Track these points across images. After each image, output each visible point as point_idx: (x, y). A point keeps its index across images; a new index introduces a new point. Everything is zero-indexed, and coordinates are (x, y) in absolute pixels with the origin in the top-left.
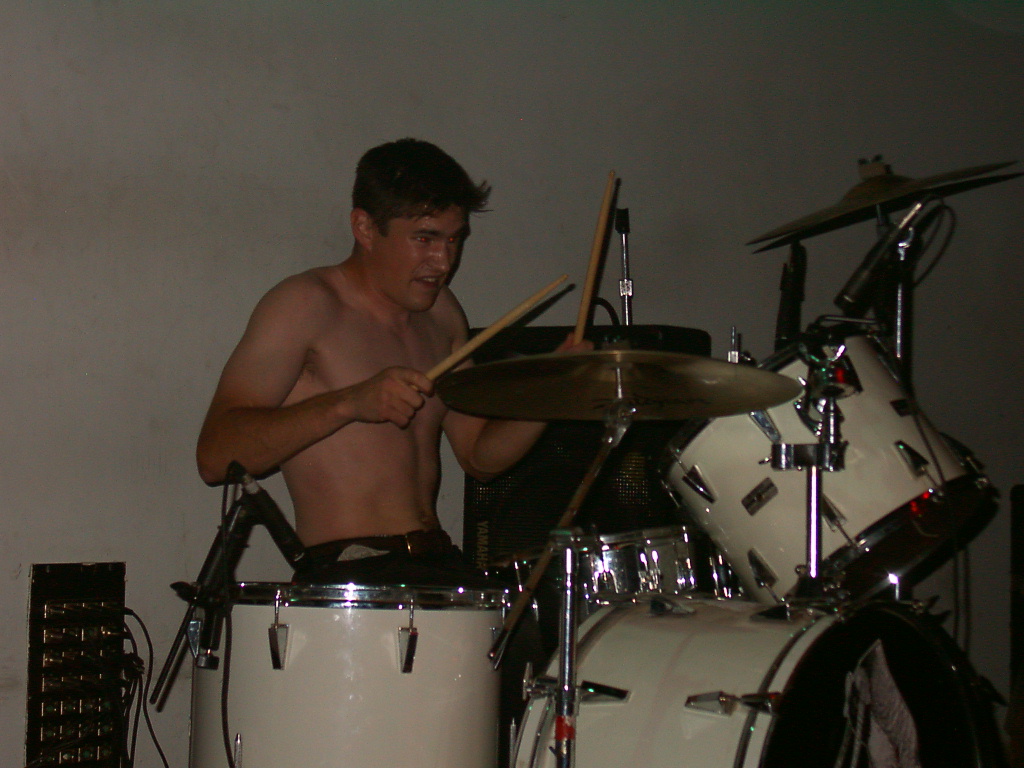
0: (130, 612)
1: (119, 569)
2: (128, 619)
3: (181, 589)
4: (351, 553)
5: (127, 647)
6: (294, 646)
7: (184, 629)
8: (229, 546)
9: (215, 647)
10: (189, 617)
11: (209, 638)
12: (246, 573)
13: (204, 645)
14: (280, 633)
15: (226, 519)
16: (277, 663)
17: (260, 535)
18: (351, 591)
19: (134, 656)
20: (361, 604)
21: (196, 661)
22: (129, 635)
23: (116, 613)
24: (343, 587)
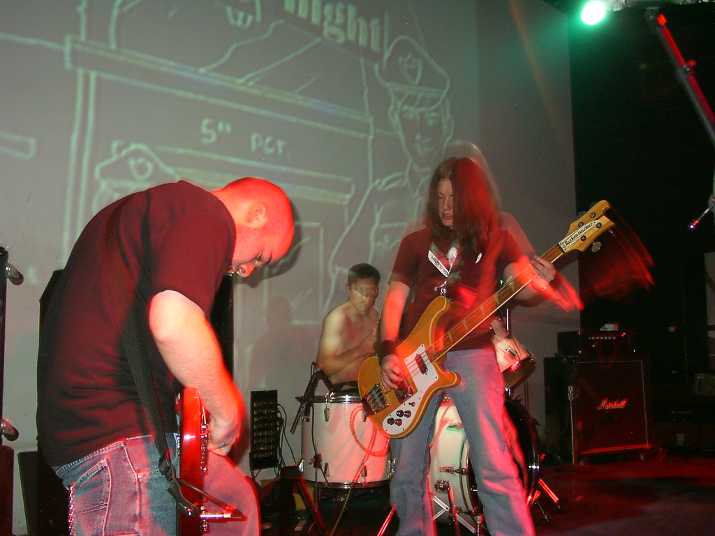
0: (279, 405)
1: (275, 392)
2: (278, 407)
3: (298, 399)
4: (345, 387)
5: (279, 415)
6: (332, 414)
7: (299, 411)
8: (312, 386)
9: (308, 416)
10: (301, 407)
11: (307, 413)
12: (317, 393)
13: (306, 415)
14: (328, 411)
15: (312, 378)
16: (327, 421)
17: (321, 382)
18: (347, 397)
19: (281, 418)
20: (351, 402)
21: (303, 420)
22: (279, 412)
23: (275, 405)
24: (343, 397)
